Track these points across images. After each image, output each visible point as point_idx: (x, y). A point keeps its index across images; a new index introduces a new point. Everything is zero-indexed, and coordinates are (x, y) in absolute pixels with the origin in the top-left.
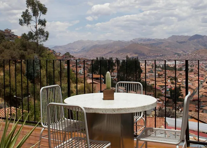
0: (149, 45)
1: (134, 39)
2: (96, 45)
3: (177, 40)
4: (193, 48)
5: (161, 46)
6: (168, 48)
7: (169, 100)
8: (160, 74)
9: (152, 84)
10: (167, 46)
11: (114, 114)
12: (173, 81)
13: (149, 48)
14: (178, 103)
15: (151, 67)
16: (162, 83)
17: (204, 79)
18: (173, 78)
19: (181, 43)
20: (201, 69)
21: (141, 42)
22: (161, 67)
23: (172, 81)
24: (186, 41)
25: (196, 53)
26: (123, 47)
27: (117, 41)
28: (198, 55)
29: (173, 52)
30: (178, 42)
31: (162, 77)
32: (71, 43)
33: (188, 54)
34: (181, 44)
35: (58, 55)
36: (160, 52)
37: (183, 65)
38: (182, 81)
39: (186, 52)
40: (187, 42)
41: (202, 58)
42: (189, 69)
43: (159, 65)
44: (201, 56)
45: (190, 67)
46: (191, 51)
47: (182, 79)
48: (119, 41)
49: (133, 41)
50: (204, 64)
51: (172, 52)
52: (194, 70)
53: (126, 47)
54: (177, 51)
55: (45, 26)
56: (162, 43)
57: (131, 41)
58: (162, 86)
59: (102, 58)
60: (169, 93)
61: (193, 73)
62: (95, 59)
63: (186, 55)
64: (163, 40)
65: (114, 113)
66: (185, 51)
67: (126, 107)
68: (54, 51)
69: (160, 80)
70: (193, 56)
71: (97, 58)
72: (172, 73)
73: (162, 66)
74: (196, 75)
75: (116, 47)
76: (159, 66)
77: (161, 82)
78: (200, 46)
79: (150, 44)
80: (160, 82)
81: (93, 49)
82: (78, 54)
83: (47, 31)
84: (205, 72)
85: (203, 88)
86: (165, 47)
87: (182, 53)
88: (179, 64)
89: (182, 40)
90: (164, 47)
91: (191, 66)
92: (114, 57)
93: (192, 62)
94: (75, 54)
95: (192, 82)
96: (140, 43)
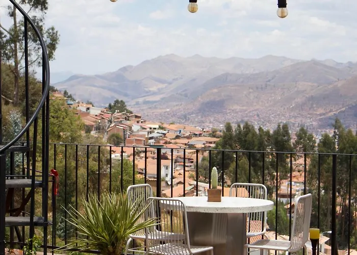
2: (227, 75)
11: (217, 214)
26: (331, 86)
27: (304, 63)
32: (130, 67)
35: (84, 109)
48: (315, 63)
53: (340, 84)
55: (46, 8)
59: (247, 127)
62: (222, 127)
65: (217, 212)
67: (230, 207)
68: (70, 97)
71: (229, 128)
75: (302, 86)
81: (215, 90)
82: (156, 108)
83: (53, 29)
92: (292, 120)
94: (145, 107)
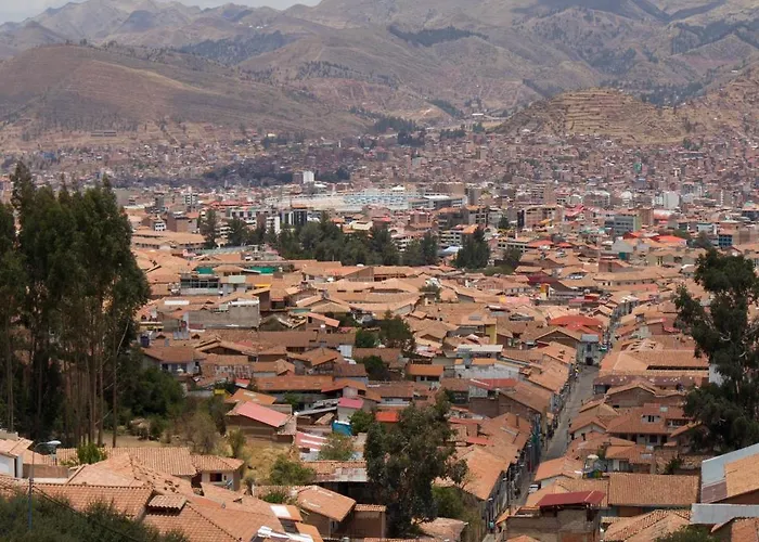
0: (178, 57)
1: (50, 11)
3: (395, 16)
4: (518, 82)
5: (274, 64)
6: (326, 84)
7: (361, 508)
8: (274, 296)
9: (217, 386)
10: (317, 66)
12: (375, 352)
13: (180, 86)
14: (426, 526)
15: (201, 239)
16: (298, 373)
17: (606, 322)
18: (374, 323)
19: (426, 38)
20: (580, 242)
21: (111, 37)
22: (278, 230)
23: (366, 352)
24: (459, 26)
25: (540, 122)
28: (550, 137)
29: (364, 113)
30: (406, 37)
31: (289, 322)
33: (478, 129)
34: (428, 50)
36: (262, 111)
37: (442, 216)
38: (446, 346)
39: (461, 116)
40: (468, 34)
41: (582, 156)
42: (493, 246)
43: (262, 218)
44: (573, 140)
45: (495, 232)
46: (498, 104)
47: (441, 334)
49: (48, 24)
50: (599, 205)
51: (353, 111)
52: (525, 257)
54: (395, 107)
56: (279, 40)
57: (33, 25)
58: (300, 398)
60: (359, 456)
61: (518, 280)
63: (461, 134)
64: (285, 17)
66: (458, 103)
69: (281, 350)
70: (518, 140)
72: (367, 284)
73: (284, 226)
74: (543, 296)
76: (263, 228)
77: (291, 367)
78: (567, 65)
79: (183, 51)
80: (281, 365)
84: (610, 268)
85: (601, 402)
86: (303, 71)
87: (433, 122)
88: (415, 206)
89: (430, 16)
90: (294, 74)
91: (503, 225)
93: (512, 193)
95: (520, 353)
96: (106, 41)
